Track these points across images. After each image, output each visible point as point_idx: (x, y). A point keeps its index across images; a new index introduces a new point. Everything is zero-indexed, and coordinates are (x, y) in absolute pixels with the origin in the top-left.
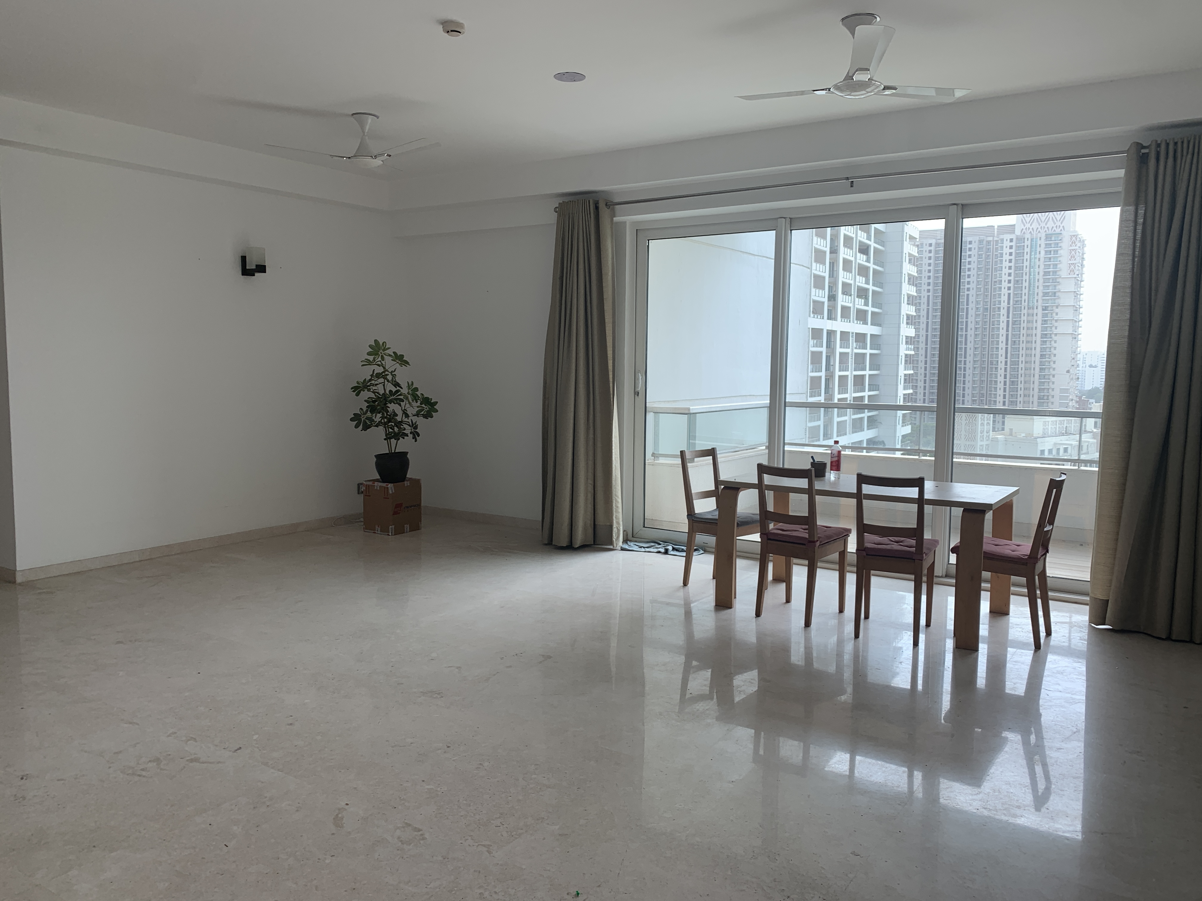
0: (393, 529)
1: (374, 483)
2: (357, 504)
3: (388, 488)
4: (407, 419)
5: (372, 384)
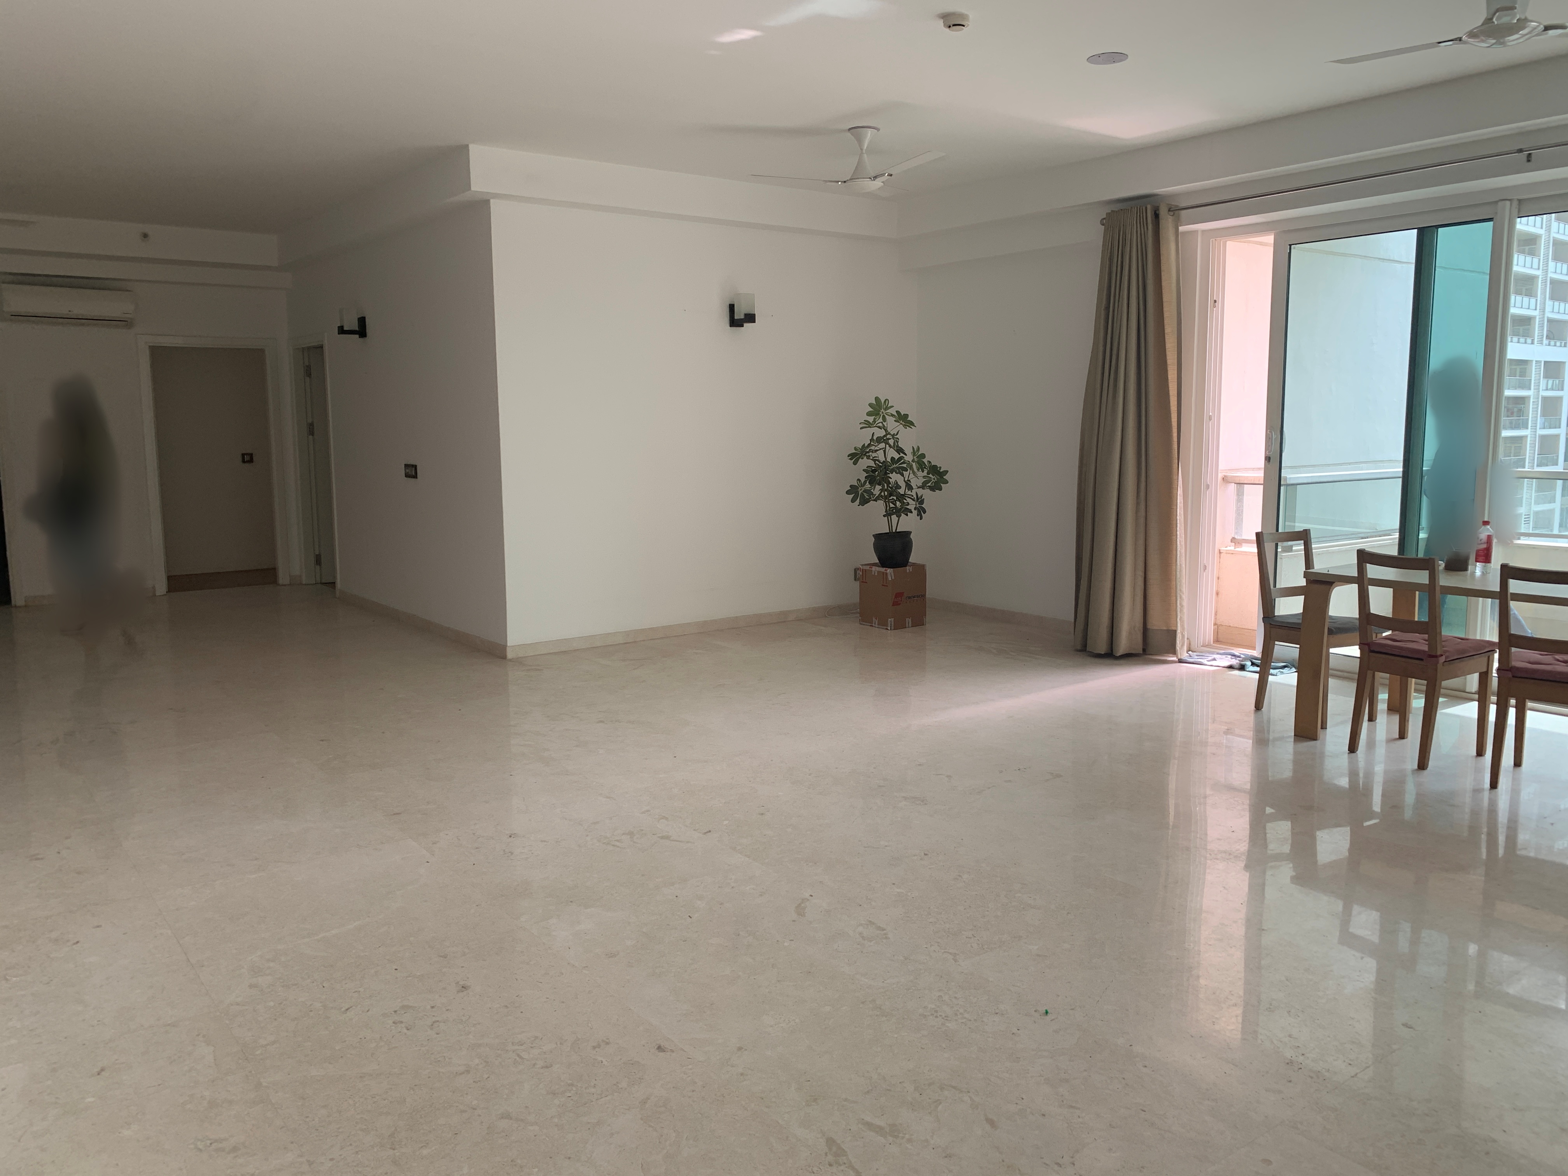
0: (893, 622)
1: (872, 568)
2: (852, 592)
3: (886, 573)
4: (910, 491)
5: (871, 451)
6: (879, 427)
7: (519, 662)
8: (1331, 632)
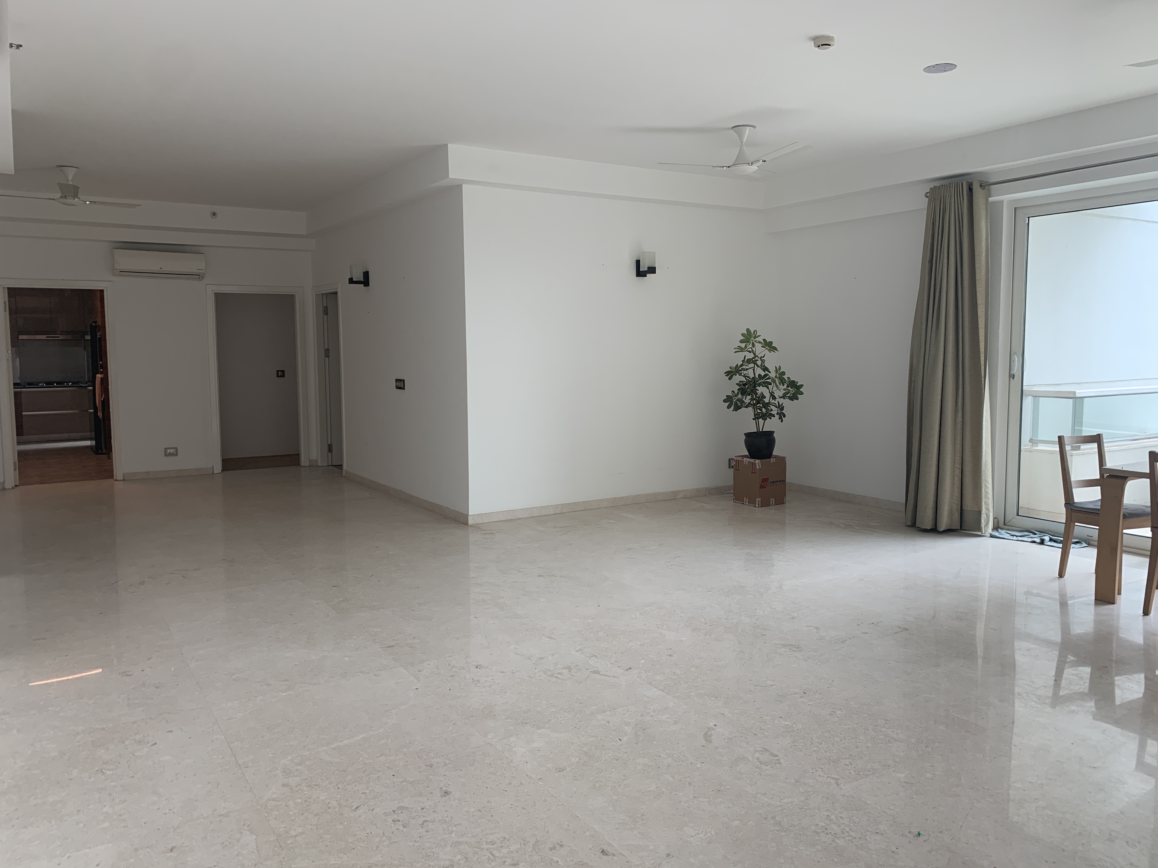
0: (760, 501)
1: (743, 459)
2: (728, 477)
3: (755, 463)
4: (774, 400)
5: (743, 369)
6: (750, 352)
7: (477, 527)
8: (1125, 516)
